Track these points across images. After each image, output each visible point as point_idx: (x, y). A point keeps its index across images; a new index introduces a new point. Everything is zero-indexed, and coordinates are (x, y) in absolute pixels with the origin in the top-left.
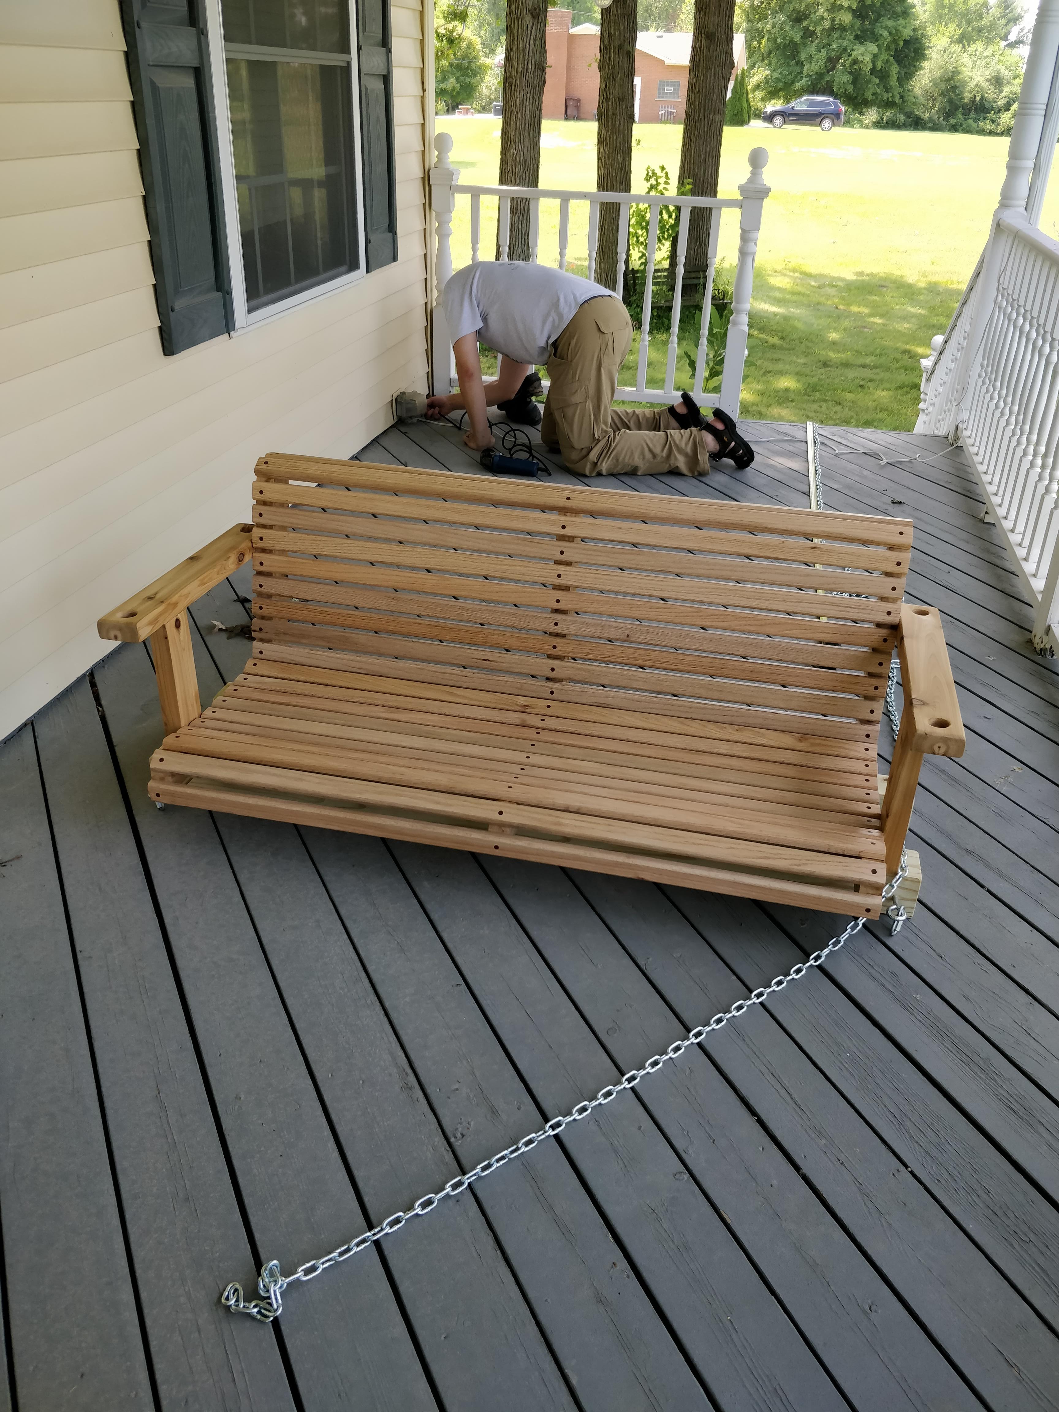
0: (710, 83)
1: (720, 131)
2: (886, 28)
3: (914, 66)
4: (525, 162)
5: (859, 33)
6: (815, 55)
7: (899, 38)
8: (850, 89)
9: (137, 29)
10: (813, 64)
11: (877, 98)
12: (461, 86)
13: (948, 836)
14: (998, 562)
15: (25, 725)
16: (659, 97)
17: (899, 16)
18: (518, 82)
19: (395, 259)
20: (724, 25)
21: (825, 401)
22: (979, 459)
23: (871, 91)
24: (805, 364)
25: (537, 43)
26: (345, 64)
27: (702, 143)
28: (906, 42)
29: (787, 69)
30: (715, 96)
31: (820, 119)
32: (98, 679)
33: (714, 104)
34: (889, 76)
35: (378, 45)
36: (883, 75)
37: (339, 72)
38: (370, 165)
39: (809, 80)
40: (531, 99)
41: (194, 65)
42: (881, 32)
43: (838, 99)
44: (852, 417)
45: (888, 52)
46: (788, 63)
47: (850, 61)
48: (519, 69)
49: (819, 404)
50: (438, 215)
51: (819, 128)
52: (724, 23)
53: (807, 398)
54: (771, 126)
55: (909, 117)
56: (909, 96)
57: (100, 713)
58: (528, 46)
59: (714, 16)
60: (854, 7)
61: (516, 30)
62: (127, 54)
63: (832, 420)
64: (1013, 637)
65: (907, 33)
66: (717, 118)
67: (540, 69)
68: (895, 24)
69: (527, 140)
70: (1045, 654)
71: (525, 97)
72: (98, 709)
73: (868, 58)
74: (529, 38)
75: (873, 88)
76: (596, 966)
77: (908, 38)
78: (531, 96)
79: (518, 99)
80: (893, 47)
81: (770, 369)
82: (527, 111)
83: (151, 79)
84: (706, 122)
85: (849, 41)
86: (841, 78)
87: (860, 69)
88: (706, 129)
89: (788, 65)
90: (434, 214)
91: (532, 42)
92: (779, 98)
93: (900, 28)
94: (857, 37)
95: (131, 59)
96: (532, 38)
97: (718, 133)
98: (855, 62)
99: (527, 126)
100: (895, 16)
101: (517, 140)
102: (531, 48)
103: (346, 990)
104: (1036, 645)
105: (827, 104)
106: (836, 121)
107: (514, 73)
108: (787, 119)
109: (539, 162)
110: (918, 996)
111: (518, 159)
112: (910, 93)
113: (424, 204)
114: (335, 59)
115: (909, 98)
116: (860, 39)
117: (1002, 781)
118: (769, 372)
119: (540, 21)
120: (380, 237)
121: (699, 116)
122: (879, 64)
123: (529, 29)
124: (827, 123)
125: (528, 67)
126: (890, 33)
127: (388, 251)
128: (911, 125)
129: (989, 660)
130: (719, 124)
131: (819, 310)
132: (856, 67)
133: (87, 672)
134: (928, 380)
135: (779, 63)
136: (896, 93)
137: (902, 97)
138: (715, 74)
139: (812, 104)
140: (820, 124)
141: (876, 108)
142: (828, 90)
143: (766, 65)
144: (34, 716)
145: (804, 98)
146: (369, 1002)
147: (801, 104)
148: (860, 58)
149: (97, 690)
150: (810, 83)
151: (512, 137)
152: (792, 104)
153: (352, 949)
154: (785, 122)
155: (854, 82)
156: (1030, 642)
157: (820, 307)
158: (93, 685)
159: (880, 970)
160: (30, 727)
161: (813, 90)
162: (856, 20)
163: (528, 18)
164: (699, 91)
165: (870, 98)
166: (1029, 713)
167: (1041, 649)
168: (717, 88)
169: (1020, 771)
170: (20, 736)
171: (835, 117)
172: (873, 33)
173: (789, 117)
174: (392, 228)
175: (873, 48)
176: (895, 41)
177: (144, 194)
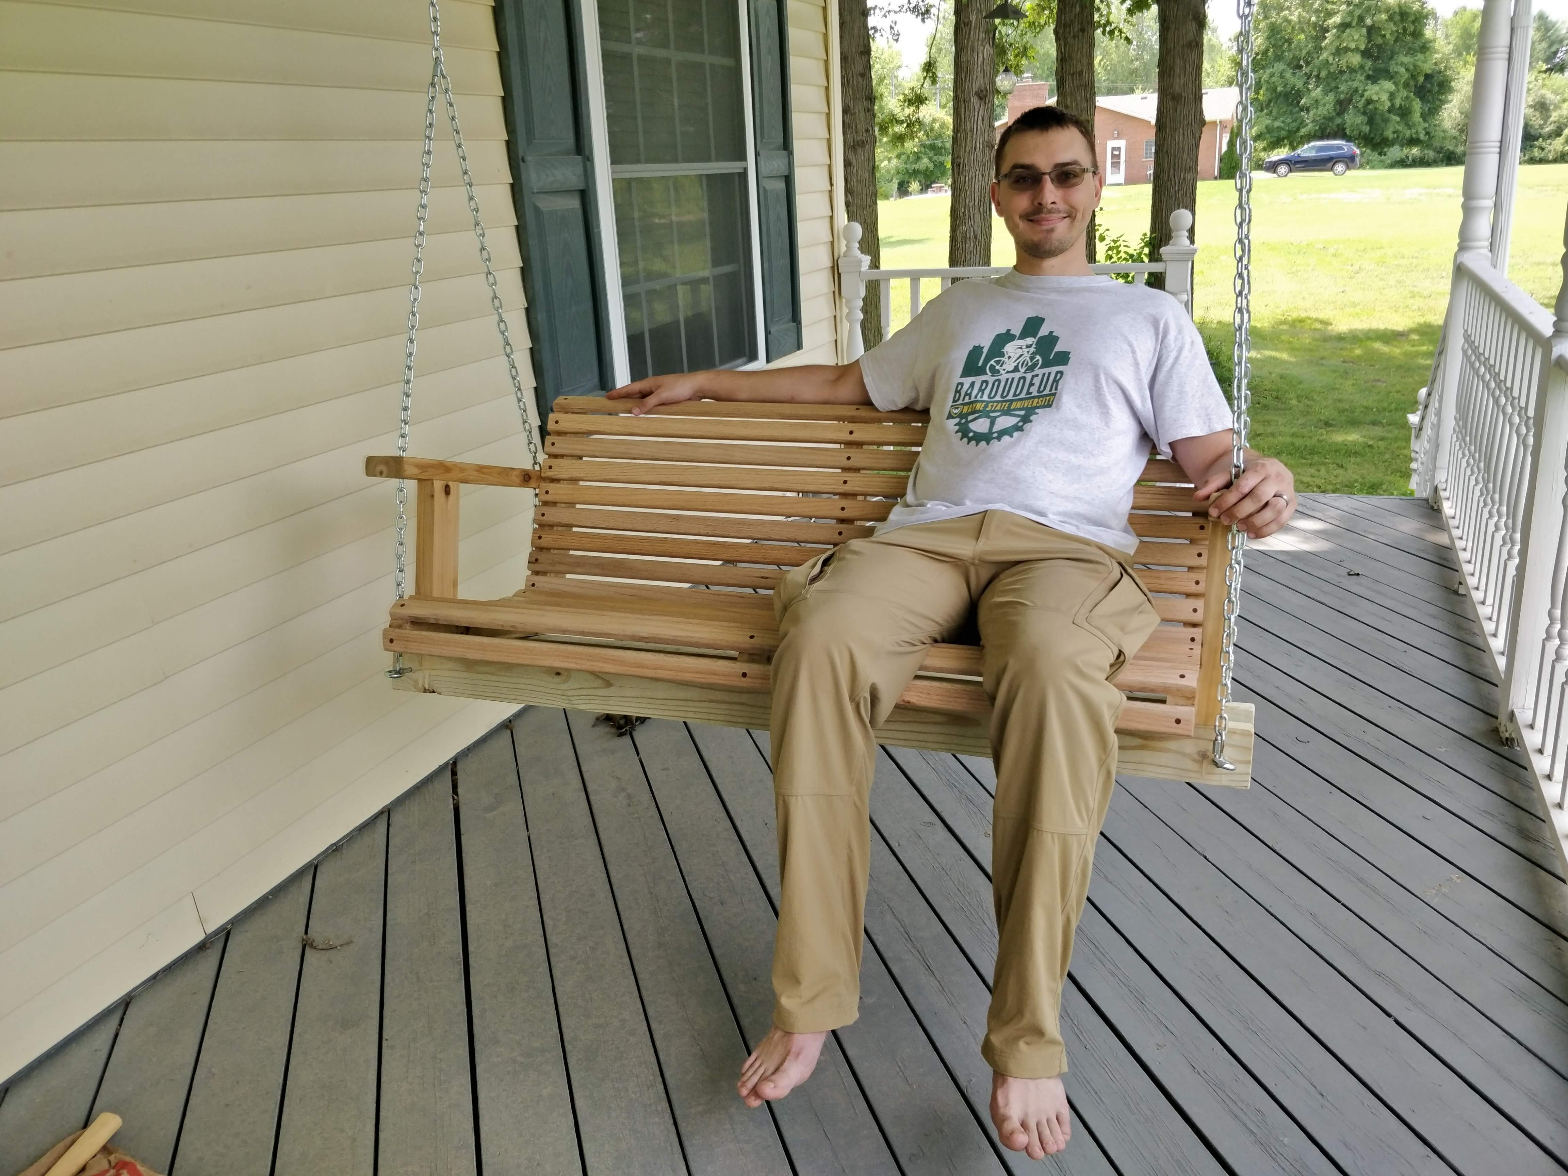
0: (1179, 143)
1: (1194, 188)
2: (1402, 64)
3: (1440, 100)
4: (976, 237)
5: (1371, 73)
6: (1322, 99)
7: (1419, 73)
8: (1366, 129)
9: (521, 163)
10: (1320, 108)
11: (1398, 137)
12: (935, 165)
13: (1354, 954)
14: (1468, 639)
15: (381, 813)
16: (1146, 158)
17: (1417, 52)
18: (966, 161)
19: (799, 346)
20: (1190, 86)
21: (1323, 464)
22: (1455, 522)
23: (1391, 129)
24: (1303, 424)
25: (985, 122)
26: (742, 171)
27: (1173, 202)
28: (1428, 77)
29: (1290, 116)
30: (1185, 156)
31: (1331, 164)
32: (460, 767)
33: (1184, 163)
34: (1410, 113)
35: (779, 149)
36: (1404, 113)
37: (737, 177)
38: (770, 260)
39: (1317, 125)
40: (980, 176)
41: (582, 188)
42: (1396, 70)
43: (1351, 142)
44: (1356, 481)
45: (1407, 89)
46: (1291, 111)
47: (1362, 102)
48: (967, 149)
49: (1316, 468)
50: (848, 301)
51: (1331, 173)
52: (1191, 83)
53: (1304, 461)
54: (1275, 175)
55: (1439, 152)
56: (1436, 131)
57: (455, 802)
58: (975, 126)
59: (1180, 79)
60: (1363, 47)
61: (963, 113)
62: (512, 186)
63: (1332, 484)
64: (1473, 724)
65: (1428, 68)
66: (1189, 176)
67: (989, 147)
68: (1412, 60)
69: (977, 216)
70: (1512, 744)
71: (974, 174)
72: (453, 797)
73: (1385, 97)
74: (976, 119)
75: (1393, 126)
76: (910, 1085)
77: (1429, 72)
78: (981, 173)
79: (967, 178)
80: (1412, 83)
81: (1260, 431)
82: (977, 187)
83: (534, 204)
84: (1177, 181)
85: (1361, 81)
86: (1353, 119)
87: (1376, 109)
88: (1177, 189)
89: (1291, 113)
90: (844, 300)
91: (979, 122)
92: (1285, 146)
93: (1420, 63)
94: (1368, 77)
95: (516, 190)
96: (980, 118)
97: (1191, 191)
98: (1369, 102)
99: (977, 203)
100: (1412, 52)
101: (967, 217)
102: (979, 127)
103: (638, 1094)
104: (1502, 735)
105: (1339, 148)
106: (1350, 165)
107: (962, 154)
108: (1292, 167)
109: (990, 236)
110: (1286, 1139)
111: (968, 236)
112: (1438, 128)
113: (834, 292)
114: (731, 167)
115: (1436, 133)
116: (1373, 78)
117: (1434, 891)
118: (1259, 435)
119: (987, 102)
120: (783, 326)
121: (1169, 176)
122: (1398, 102)
123: (977, 110)
124: (1340, 167)
125: (976, 145)
126: (1407, 70)
127: (793, 340)
128: (1442, 161)
129: (1440, 752)
130: (1191, 182)
131: (1322, 365)
132: (1370, 107)
133: (450, 760)
134: (1417, 437)
135: (1281, 111)
136: (1420, 129)
137: (1427, 133)
138: (1184, 134)
139: (1321, 149)
140: (1332, 169)
141: (1398, 147)
142: (1340, 133)
143: (1267, 115)
144: (392, 803)
145: (1312, 144)
146: (659, 1109)
147: (1307, 150)
148: (1375, 98)
149: (457, 779)
150: (1317, 128)
151: (961, 215)
152: (1299, 151)
153: (652, 1052)
154: (1291, 171)
155: (1371, 122)
156: (1496, 731)
157: (1324, 362)
158: (454, 773)
159: (1243, 1107)
160: (385, 815)
161: (1322, 135)
162: (1366, 60)
163: (975, 100)
164: (1167, 152)
165: (1391, 136)
166: (1484, 814)
167: (1507, 739)
168: (1186, 147)
169: (1459, 881)
170: (375, 824)
171: (1350, 161)
172: (1388, 71)
173: (1296, 164)
174: (796, 317)
175: (1389, 86)
176: (1413, 77)
177: (526, 306)
